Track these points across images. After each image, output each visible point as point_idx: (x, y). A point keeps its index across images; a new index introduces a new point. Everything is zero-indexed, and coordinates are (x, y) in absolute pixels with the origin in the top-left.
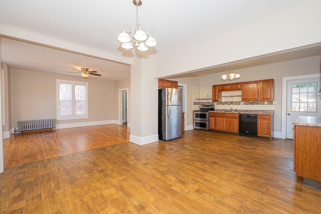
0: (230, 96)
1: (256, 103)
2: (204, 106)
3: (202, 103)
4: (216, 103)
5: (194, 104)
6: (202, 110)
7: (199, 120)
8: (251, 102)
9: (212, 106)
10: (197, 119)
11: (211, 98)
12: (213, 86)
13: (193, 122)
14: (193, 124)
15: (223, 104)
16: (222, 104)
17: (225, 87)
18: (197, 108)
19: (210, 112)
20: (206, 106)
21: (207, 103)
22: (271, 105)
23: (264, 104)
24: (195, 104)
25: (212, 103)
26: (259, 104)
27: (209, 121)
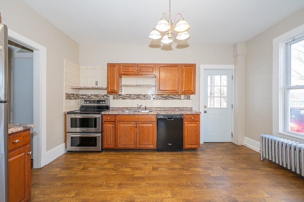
0: (137, 86)
1: (171, 98)
2: (89, 101)
3: (86, 95)
4: (111, 97)
5: (67, 99)
6: (84, 109)
7: (78, 132)
8: (165, 95)
9: (105, 101)
10: (74, 130)
11: (105, 86)
12: (108, 64)
13: (66, 136)
14: (65, 141)
15: (125, 99)
16: (123, 99)
17: (130, 69)
18: (74, 105)
19: (105, 115)
20: (94, 102)
21: (96, 96)
22: (188, 100)
23: (180, 99)
24: (69, 97)
25: (105, 97)
26: (175, 98)
27: (102, 132)
